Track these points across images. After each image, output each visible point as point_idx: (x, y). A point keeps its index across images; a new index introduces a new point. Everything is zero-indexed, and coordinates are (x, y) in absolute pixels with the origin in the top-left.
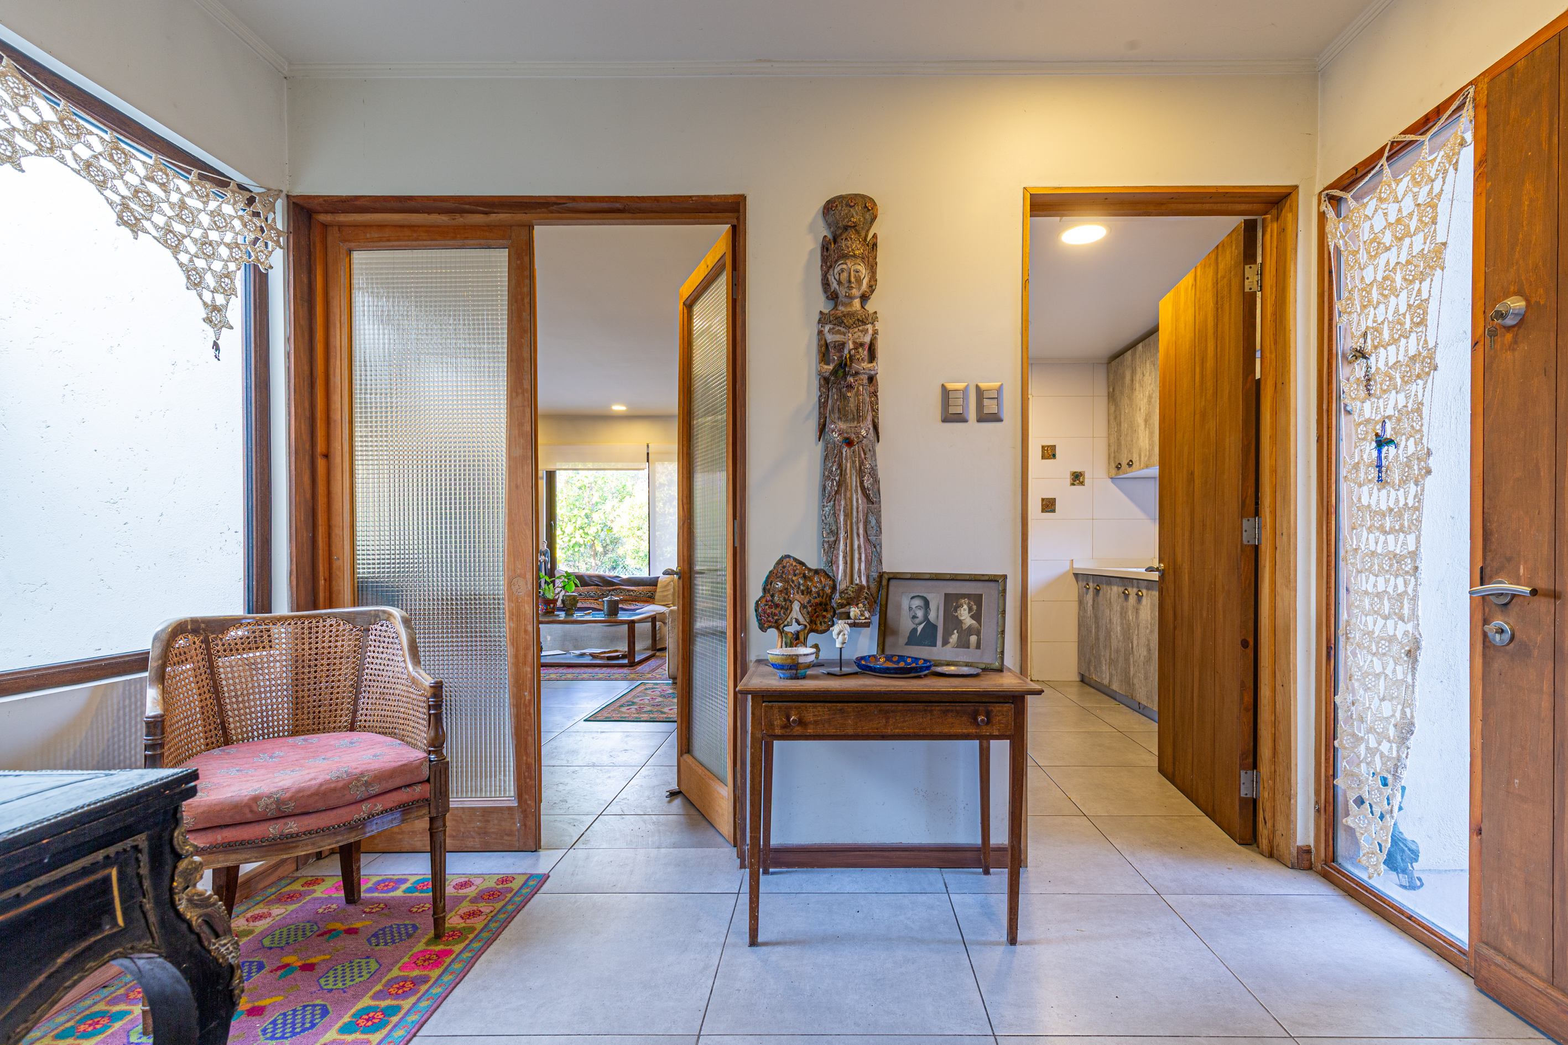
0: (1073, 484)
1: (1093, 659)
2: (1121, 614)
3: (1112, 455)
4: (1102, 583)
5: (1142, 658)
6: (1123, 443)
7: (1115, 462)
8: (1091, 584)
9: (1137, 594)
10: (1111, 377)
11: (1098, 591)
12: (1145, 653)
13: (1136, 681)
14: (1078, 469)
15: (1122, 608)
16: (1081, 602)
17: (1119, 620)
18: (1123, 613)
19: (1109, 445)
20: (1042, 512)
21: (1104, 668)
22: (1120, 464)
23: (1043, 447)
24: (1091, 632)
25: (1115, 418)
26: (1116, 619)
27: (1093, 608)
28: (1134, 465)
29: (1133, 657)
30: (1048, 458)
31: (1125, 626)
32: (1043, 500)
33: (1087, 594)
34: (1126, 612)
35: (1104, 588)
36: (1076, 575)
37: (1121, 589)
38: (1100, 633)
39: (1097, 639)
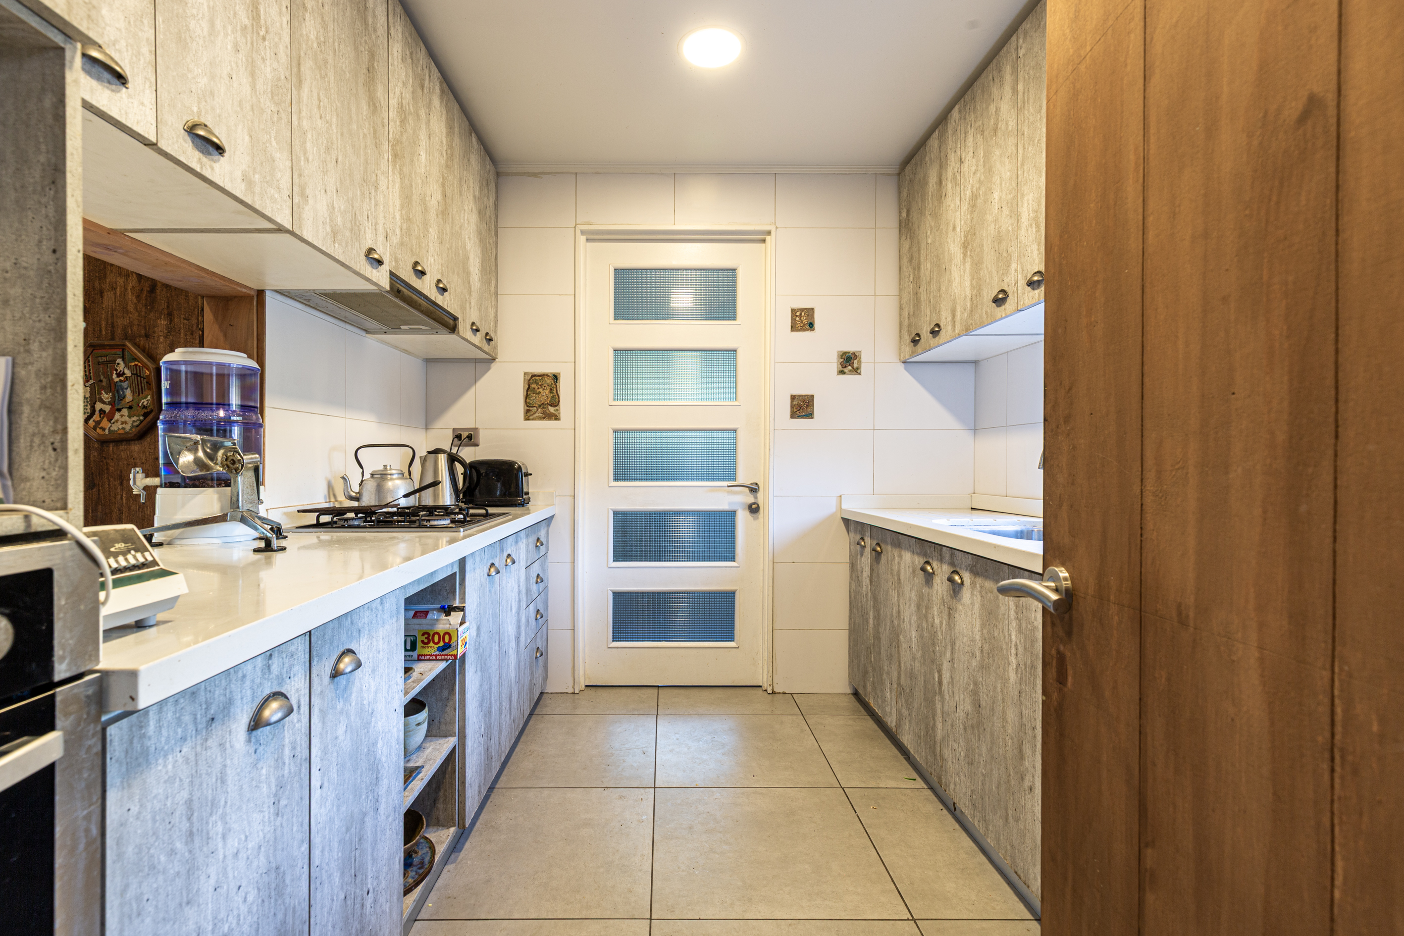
0: (842, 372)
1: (870, 669)
2: (919, 607)
3: (906, 323)
4: (886, 543)
5: (960, 714)
6: (923, 297)
7: (909, 332)
8: (868, 540)
9: (950, 580)
10: (905, 192)
11: (879, 554)
12: (969, 707)
13: (947, 753)
14: (850, 347)
15: (921, 596)
16: (853, 567)
17: (914, 618)
18: (923, 607)
19: (901, 308)
20: (792, 417)
21: (888, 695)
22: (918, 335)
23: (793, 311)
24: (867, 621)
25: (911, 260)
26: (909, 614)
27: (871, 582)
28: (942, 333)
29: (942, 700)
30: (802, 329)
31: (926, 634)
32: (793, 397)
33: (862, 555)
34: (928, 608)
35: (889, 551)
36: (846, 521)
37: (919, 561)
38: (881, 630)
39: (877, 638)
